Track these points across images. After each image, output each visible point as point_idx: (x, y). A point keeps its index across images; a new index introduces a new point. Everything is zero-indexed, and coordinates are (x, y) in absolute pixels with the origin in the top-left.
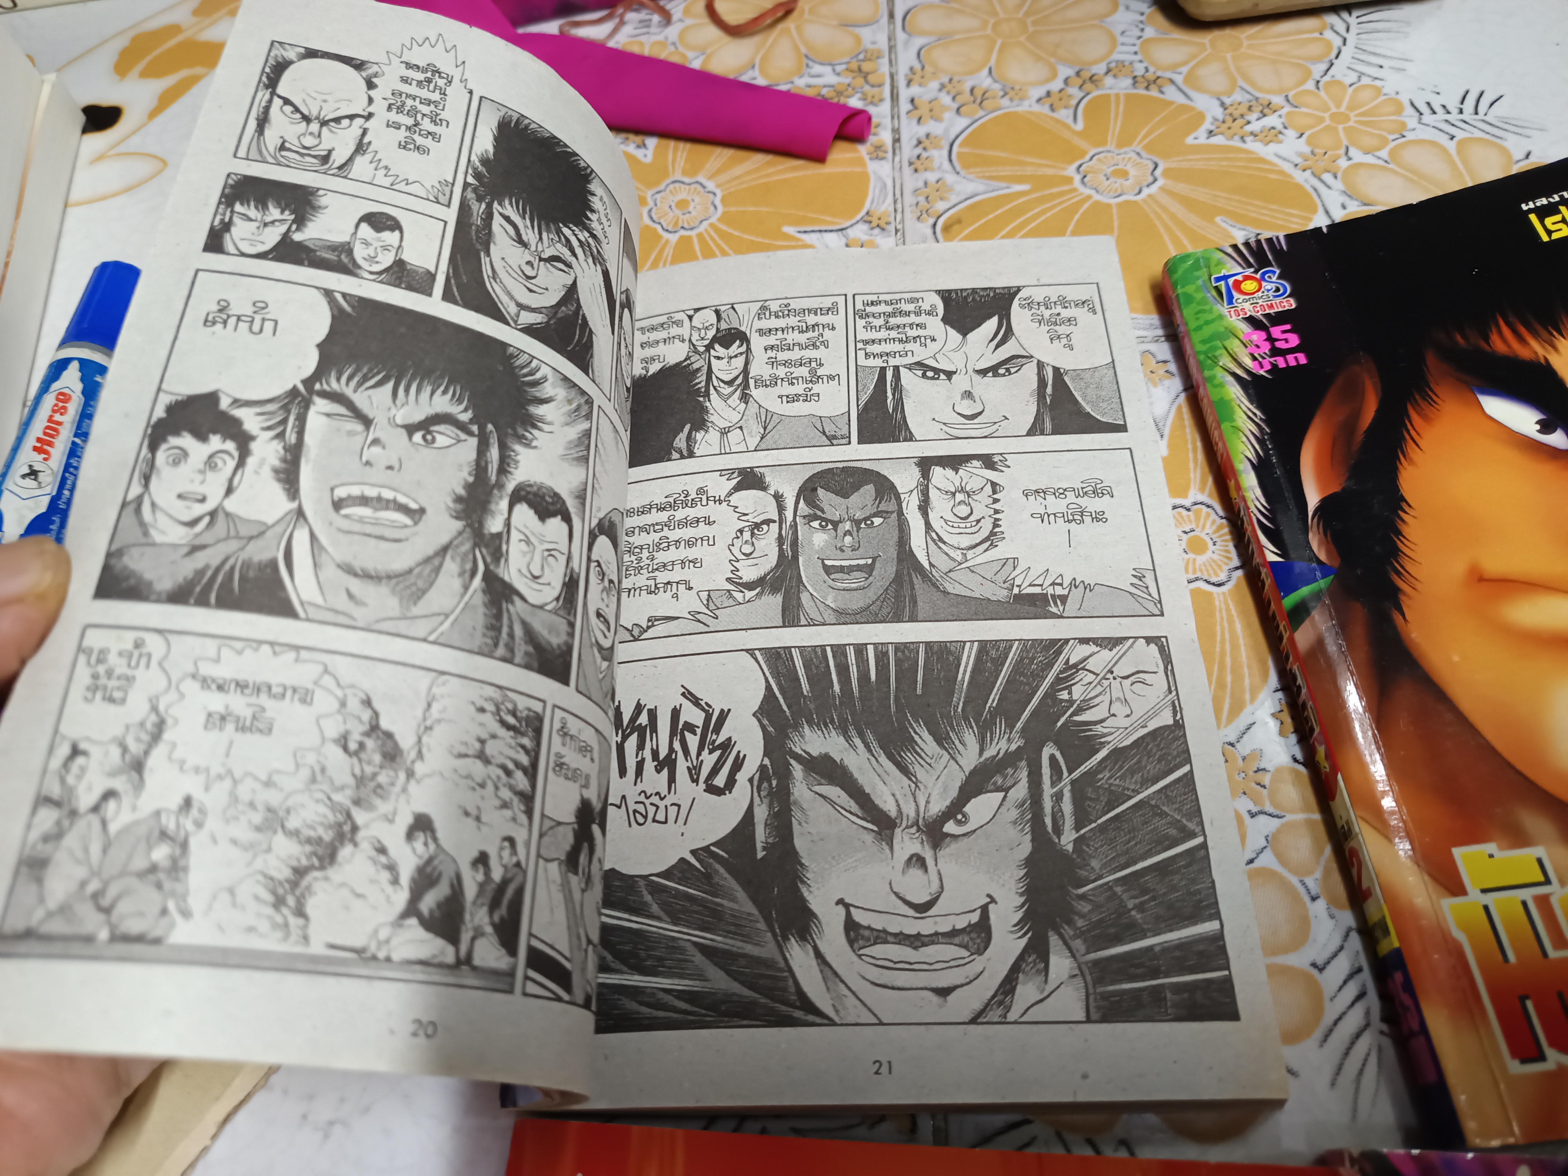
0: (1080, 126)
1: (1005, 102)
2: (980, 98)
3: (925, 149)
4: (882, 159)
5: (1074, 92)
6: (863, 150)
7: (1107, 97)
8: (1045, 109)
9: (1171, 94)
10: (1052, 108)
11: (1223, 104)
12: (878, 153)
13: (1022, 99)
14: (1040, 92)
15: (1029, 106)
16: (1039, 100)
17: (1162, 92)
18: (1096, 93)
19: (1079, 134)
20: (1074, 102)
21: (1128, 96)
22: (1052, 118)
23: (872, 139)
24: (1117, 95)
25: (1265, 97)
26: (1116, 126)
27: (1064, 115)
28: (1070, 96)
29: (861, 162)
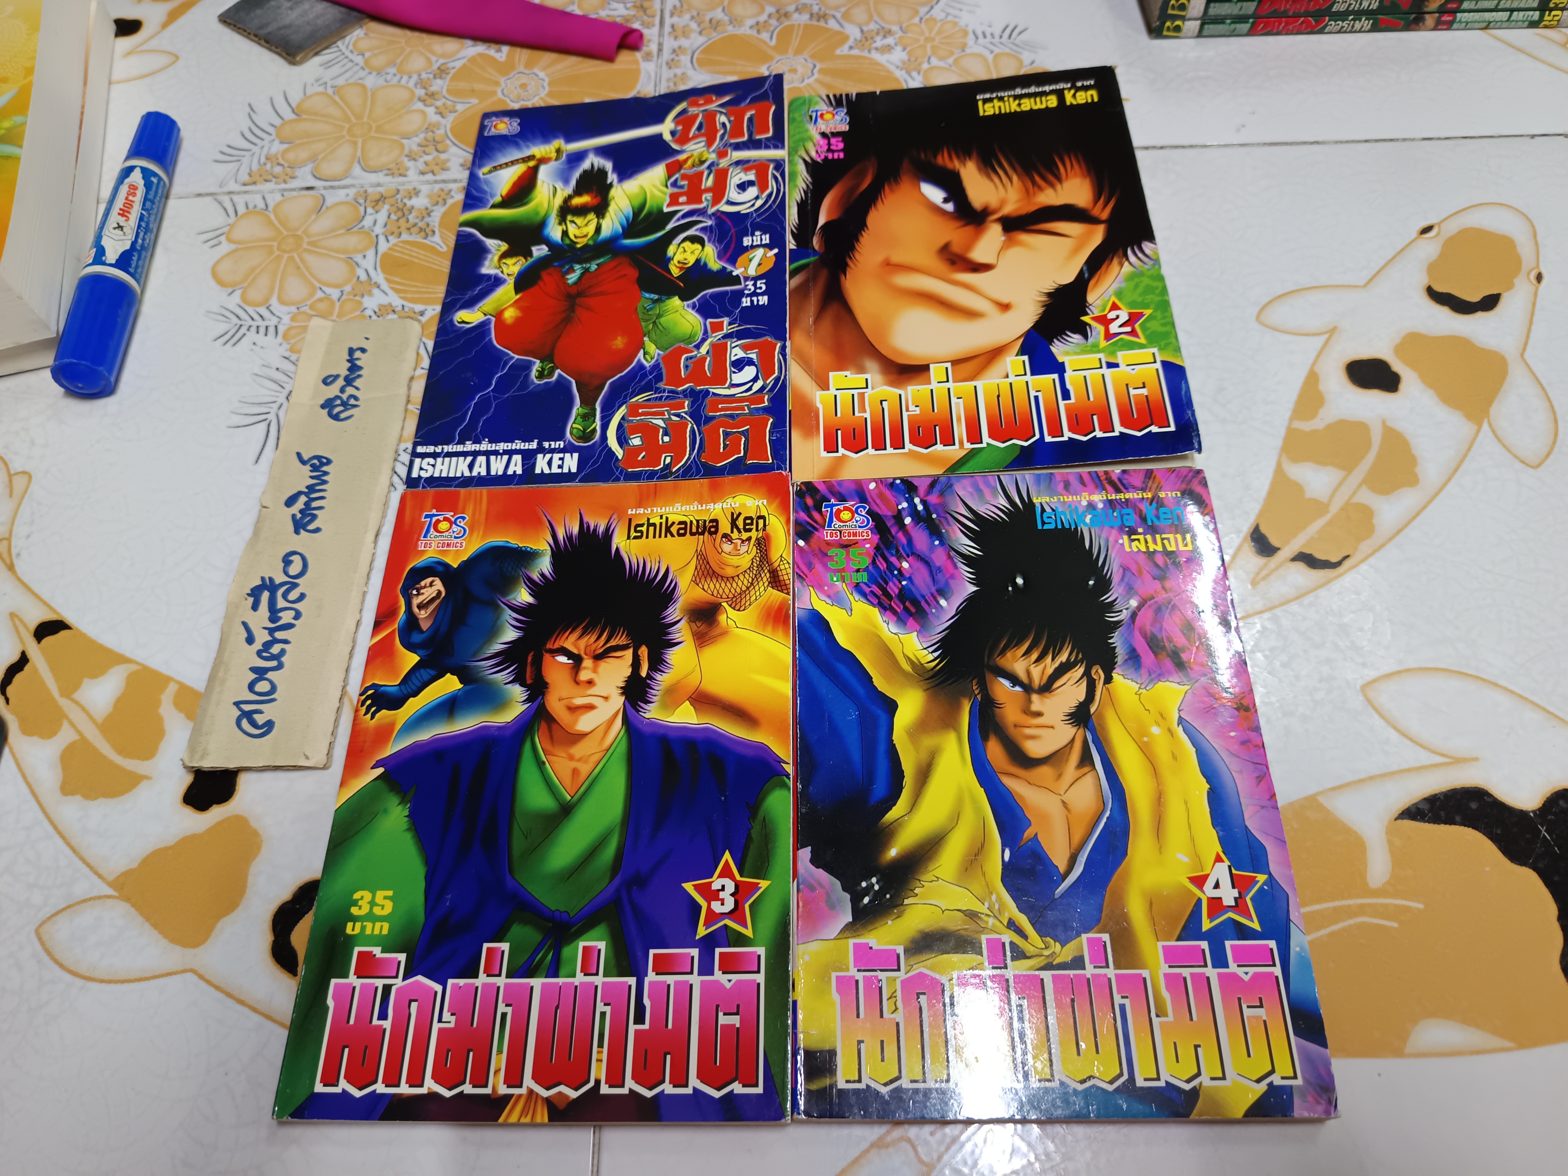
0: (773, 43)
1: (730, 28)
2: (715, 25)
3: (677, 55)
4: (651, 61)
5: (773, 22)
6: (638, 55)
7: (792, 26)
8: (754, 33)
9: (832, 24)
10: (758, 32)
11: (862, 31)
12: (648, 57)
13: (740, 26)
14: (750, 22)
15: (745, 30)
16: (751, 27)
17: (826, 23)
18: (787, 23)
19: (773, 48)
20: (772, 29)
21: (806, 26)
22: (758, 38)
23: (645, 49)
24: (799, 25)
25: (887, 26)
26: (795, 42)
27: (765, 36)
28: (770, 25)
29: (637, 62)
